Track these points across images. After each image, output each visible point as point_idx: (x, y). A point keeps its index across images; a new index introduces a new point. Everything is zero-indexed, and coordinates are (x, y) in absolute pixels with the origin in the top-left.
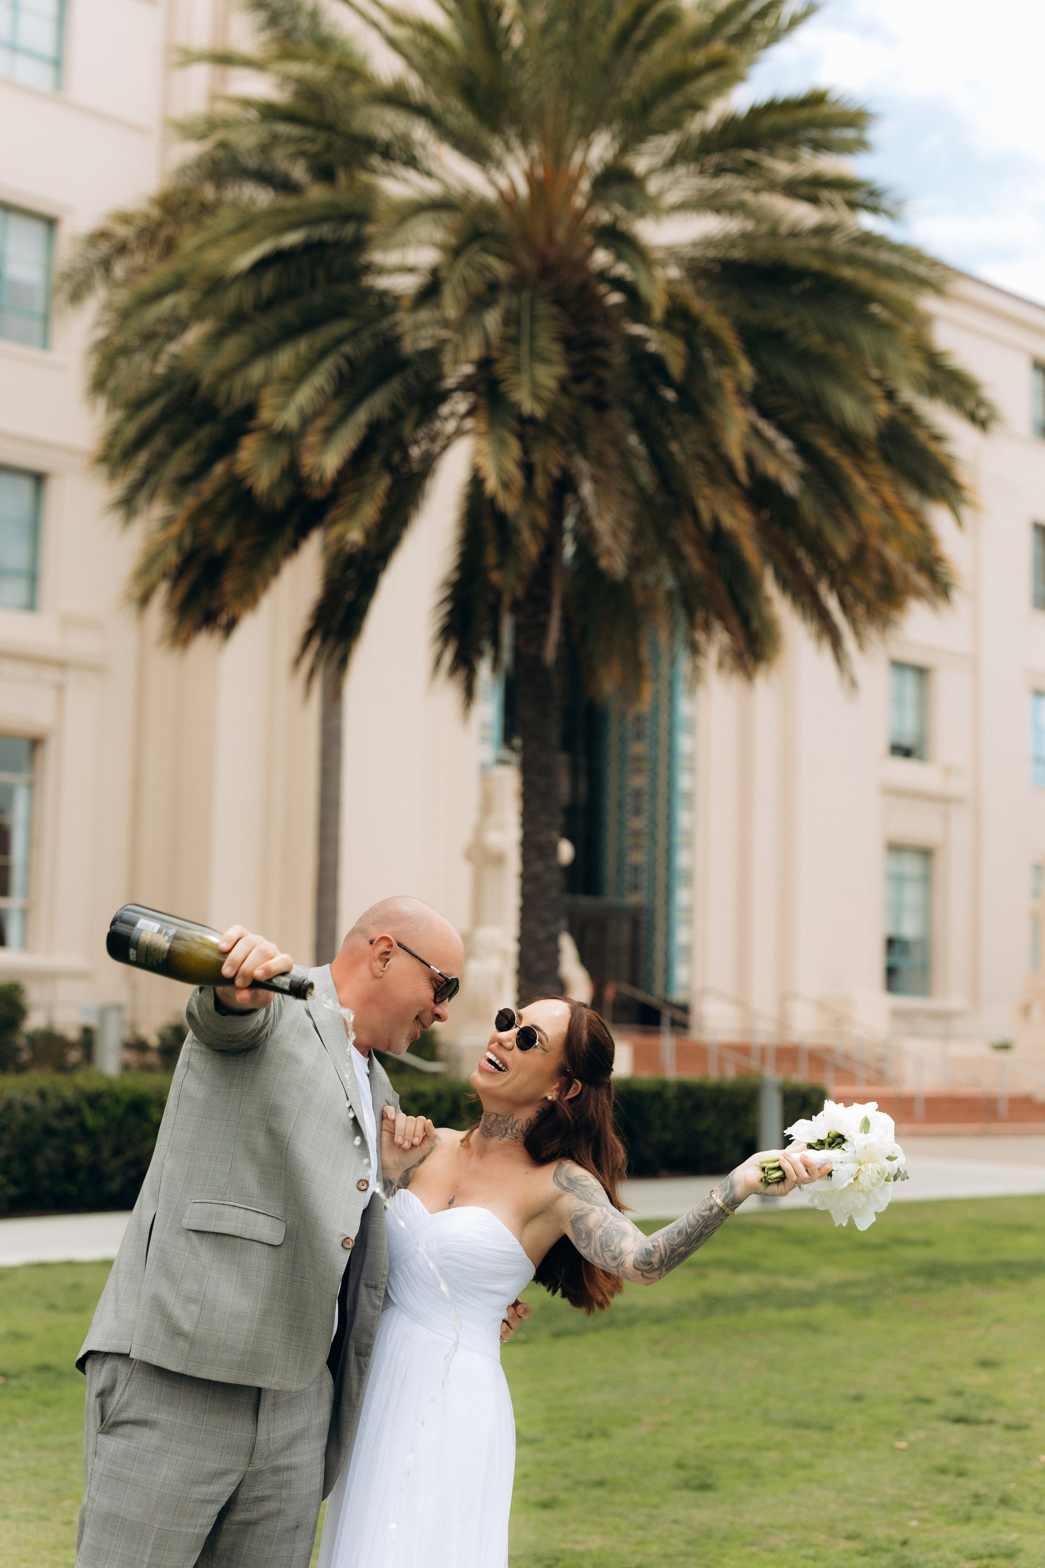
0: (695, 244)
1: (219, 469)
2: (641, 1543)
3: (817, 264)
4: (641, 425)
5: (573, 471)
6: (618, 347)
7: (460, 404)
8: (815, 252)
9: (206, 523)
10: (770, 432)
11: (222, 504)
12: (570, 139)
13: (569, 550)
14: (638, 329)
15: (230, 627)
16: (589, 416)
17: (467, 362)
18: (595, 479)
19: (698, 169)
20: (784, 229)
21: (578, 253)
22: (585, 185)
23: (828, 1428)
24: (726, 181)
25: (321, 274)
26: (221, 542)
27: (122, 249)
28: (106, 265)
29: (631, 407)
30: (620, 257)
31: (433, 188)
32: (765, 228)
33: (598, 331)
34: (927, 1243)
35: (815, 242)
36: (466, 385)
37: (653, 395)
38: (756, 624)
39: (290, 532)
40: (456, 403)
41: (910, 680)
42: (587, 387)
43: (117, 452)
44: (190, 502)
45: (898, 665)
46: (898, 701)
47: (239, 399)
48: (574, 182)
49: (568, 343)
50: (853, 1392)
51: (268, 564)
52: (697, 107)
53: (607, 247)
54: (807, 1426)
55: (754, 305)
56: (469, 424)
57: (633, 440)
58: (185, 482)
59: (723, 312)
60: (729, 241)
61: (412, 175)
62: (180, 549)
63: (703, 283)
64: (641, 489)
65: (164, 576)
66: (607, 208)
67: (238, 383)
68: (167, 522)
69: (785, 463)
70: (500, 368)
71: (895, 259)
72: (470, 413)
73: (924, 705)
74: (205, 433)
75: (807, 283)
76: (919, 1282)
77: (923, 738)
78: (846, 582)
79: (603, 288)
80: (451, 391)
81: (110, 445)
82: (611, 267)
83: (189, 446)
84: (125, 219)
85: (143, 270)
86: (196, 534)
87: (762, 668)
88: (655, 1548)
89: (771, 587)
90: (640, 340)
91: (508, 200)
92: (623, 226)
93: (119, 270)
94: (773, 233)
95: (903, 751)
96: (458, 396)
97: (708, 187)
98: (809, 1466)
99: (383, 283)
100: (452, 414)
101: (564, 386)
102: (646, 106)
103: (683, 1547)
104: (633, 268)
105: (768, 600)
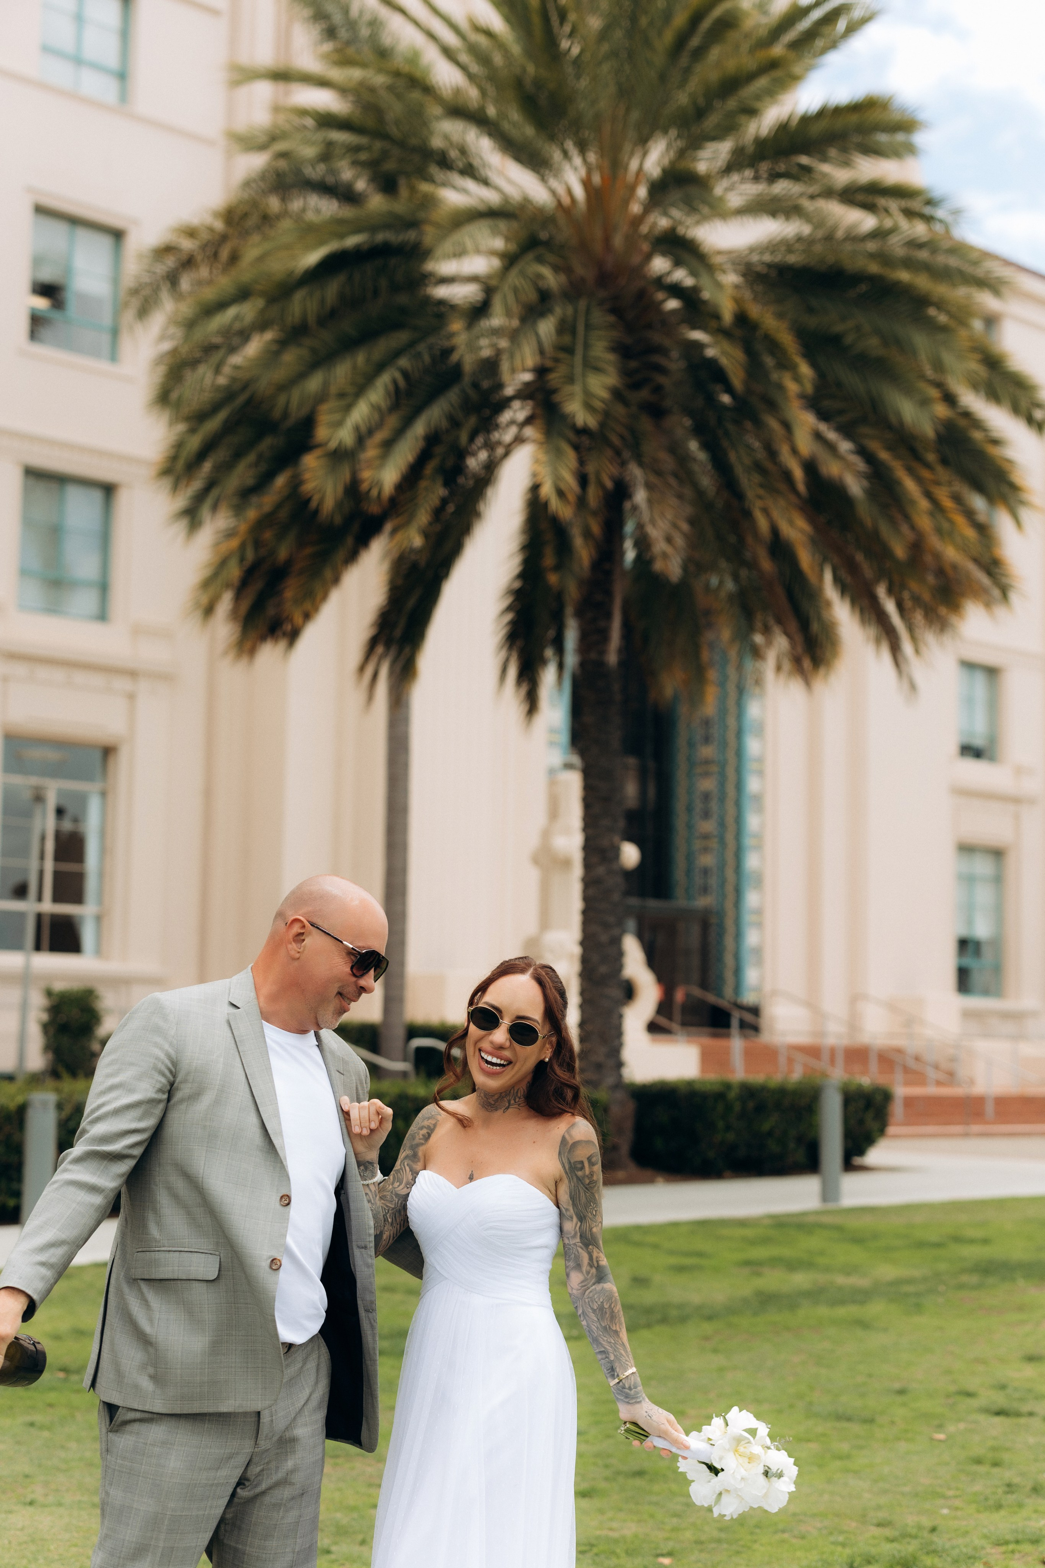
0: (752, 250)
1: (281, 481)
2: (675, 1529)
3: (874, 268)
4: (700, 430)
5: (628, 478)
6: (675, 354)
7: (518, 412)
8: (872, 256)
9: (268, 535)
10: (832, 435)
11: (283, 514)
12: (627, 147)
13: (630, 555)
14: (698, 335)
15: (293, 636)
16: (646, 424)
17: (524, 370)
18: (649, 486)
19: (752, 174)
20: (840, 234)
21: (636, 260)
22: (642, 192)
23: (870, 1421)
24: (781, 187)
25: (383, 283)
26: (283, 553)
27: (189, 263)
28: (172, 279)
29: (689, 412)
30: (678, 263)
31: (491, 197)
32: (820, 234)
33: (657, 338)
34: (985, 1241)
35: (871, 246)
36: (526, 393)
37: (711, 400)
38: (815, 627)
39: (350, 541)
40: (515, 411)
41: (980, 679)
42: (644, 394)
43: (180, 464)
44: (252, 514)
45: (969, 666)
46: (968, 701)
47: (297, 412)
48: (632, 189)
49: (623, 351)
50: (897, 1386)
51: (328, 574)
52: (752, 112)
53: (664, 254)
54: (849, 1419)
55: (811, 310)
56: (529, 431)
57: (693, 446)
58: (246, 494)
59: (780, 316)
60: (787, 245)
61: (470, 184)
62: (242, 559)
63: (760, 288)
64: (700, 493)
65: (227, 586)
66: (666, 214)
67: (296, 395)
68: (230, 534)
69: (848, 465)
70: (554, 378)
71: (953, 262)
72: (529, 421)
73: (994, 706)
74: (267, 444)
75: (863, 288)
76: (974, 1279)
77: (993, 739)
78: (903, 586)
79: (660, 296)
80: (510, 399)
81: (173, 459)
82: (669, 273)
83: (251, 457)
84: (191, 233)
85: (210, 282)
86: (257, 544)
87: (822, 671)
88: (688, 1535)
89: (830, 591)
90: (698, 346)
91: (565, 210)
92: (681, 230)
93: (185, 284)
94: (829, 238)
95: (971, 751)
96: (516, 404)
97: (766, 191)
98: (848, 1457)
99: (442, 292)
100: (512, 422)
101: (617, 394)
102: (700, 113)
103: (715, 1534)
104: (693, 273)
105: (828, 604)
